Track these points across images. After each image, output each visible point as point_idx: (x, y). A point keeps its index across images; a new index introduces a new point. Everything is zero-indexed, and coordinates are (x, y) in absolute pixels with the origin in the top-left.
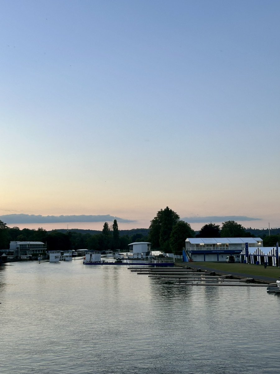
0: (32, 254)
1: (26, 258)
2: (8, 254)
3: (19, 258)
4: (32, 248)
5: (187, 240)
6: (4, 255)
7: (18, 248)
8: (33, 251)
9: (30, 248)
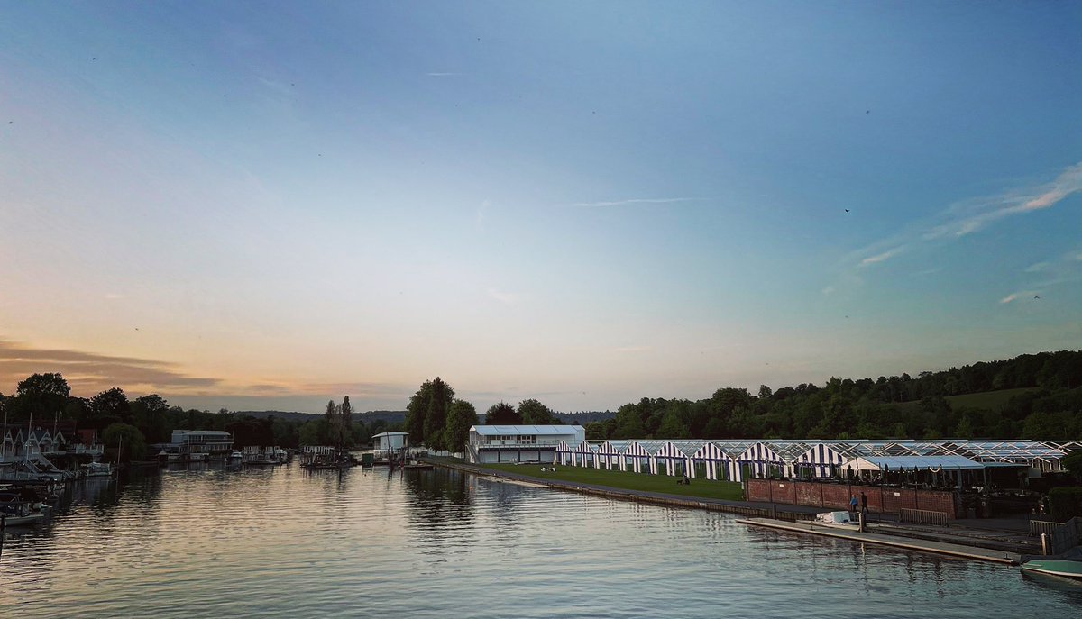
0: (210, 451)
1: (199, 458)
2: (170, 452)
3: (187, 458)
4: (212, 441)
5: (473, 429)
6: (163, 453)
7: (186, 441)
8: (212, 446)
9: (207, 441)
